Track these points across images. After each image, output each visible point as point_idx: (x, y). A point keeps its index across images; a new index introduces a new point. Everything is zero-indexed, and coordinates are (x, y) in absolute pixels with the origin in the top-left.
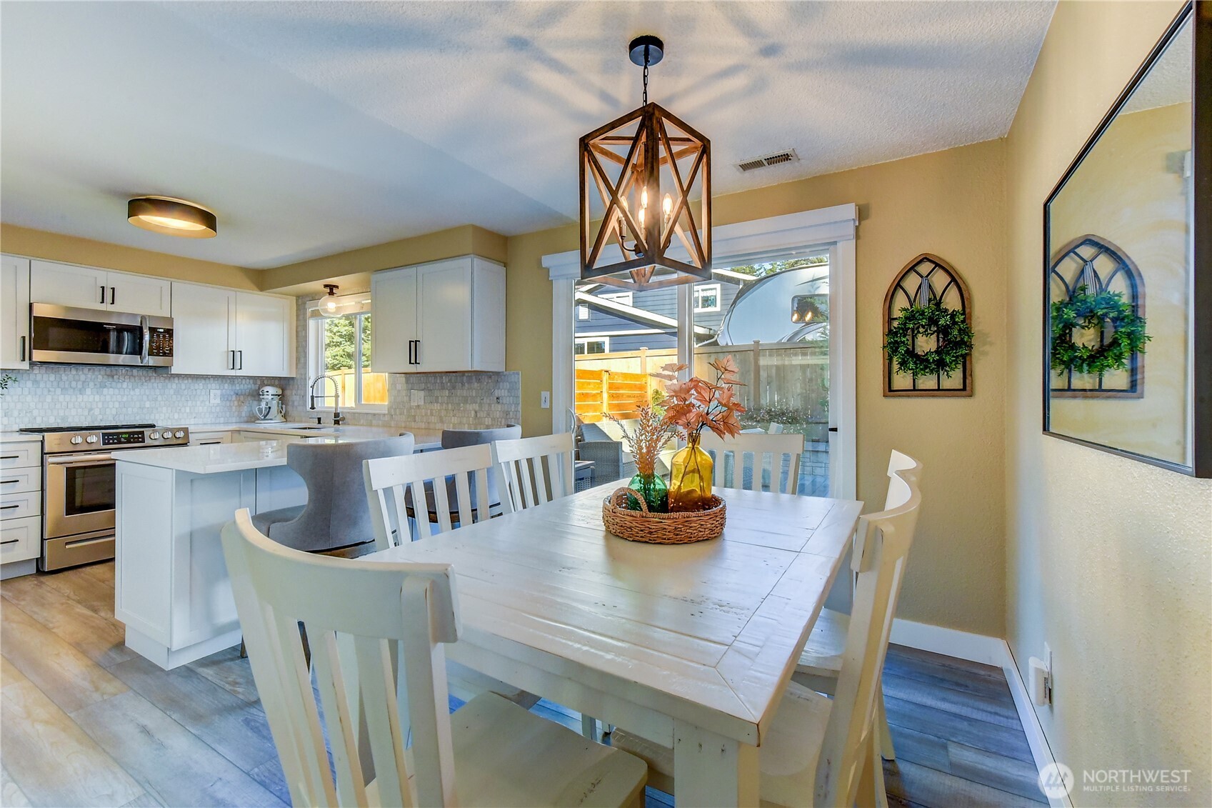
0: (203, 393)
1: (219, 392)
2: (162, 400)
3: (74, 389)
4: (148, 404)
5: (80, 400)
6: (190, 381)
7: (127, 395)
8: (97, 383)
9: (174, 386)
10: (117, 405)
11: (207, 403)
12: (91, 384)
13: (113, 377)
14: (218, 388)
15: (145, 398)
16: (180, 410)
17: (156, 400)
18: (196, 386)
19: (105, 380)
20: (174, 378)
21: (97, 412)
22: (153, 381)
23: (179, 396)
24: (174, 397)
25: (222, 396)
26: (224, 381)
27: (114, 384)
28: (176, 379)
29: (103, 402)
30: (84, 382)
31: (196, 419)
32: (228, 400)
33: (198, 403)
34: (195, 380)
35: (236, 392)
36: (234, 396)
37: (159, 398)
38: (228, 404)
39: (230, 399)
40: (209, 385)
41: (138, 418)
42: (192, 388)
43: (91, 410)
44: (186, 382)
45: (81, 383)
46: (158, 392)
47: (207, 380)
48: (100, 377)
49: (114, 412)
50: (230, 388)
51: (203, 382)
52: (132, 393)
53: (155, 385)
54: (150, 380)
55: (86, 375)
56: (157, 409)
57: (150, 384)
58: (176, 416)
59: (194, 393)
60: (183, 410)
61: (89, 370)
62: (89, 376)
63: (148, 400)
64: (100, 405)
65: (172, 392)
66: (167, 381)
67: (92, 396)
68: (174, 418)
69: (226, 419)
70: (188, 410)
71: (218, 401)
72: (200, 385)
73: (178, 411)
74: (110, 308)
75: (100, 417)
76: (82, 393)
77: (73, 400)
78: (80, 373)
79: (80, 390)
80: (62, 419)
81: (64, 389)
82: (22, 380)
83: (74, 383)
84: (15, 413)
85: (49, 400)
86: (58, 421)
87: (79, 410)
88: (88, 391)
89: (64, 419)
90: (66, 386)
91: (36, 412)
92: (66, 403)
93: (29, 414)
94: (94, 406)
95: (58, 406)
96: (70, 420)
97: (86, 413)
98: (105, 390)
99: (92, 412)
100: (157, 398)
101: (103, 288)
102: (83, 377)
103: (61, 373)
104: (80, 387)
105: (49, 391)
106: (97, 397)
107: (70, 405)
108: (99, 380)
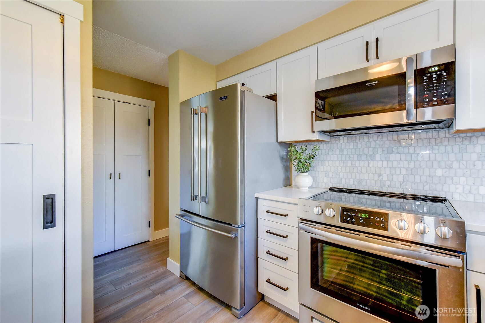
2: (460, 168)
3: (367, 155)
4: (439, 172)
5: (371, 165)
8: (384, 149)
10: (404, 171)
12: (380, 150)
15: (435, 164)
17: (450, 167)
21: (385, 177)
22: (446, 143)
24: (478, 163)
29: (391, 168)
30: (374, 148)
37: (455, 165)
43: (380, 175)
45: (371, 149)
46: (452, 156)
48: (387, 142)
49: (401, 179)
55: (375, 141)
56: (452, 179)
62: (378, 142)
63: (440, 167)
64: (388, 171)
67: (381, 162)
74: (377, 62)
75: (388, 183)
76: (372, 158)
77: (366, 165)
78: (371, 140)
79: (371, 156)
80: (358, 182)
81: (359, 155)
82: (334, 148)
83: (366, 150)
84: (330, 174)
85: (349, 164)
86: (356, 184)
87: (371, 175)
88: (378, 157)
89: (360, 182)
90: (361, 153)
91: (341, 175)
92: (360, 168)
93: (338, 176)
94: (382, 172)
95: (355, 170)
96: (364, 183)
97: (376, 178)
98: (392, 156)
99: (381, 177)
100: (452, 164)
101: (368, 43)
102: (373, 144)
103: (357, 141)
104: (371, 153)
105: (350, 157)
106: (385, 163)
107: (364, 170)
108: (387, 146)
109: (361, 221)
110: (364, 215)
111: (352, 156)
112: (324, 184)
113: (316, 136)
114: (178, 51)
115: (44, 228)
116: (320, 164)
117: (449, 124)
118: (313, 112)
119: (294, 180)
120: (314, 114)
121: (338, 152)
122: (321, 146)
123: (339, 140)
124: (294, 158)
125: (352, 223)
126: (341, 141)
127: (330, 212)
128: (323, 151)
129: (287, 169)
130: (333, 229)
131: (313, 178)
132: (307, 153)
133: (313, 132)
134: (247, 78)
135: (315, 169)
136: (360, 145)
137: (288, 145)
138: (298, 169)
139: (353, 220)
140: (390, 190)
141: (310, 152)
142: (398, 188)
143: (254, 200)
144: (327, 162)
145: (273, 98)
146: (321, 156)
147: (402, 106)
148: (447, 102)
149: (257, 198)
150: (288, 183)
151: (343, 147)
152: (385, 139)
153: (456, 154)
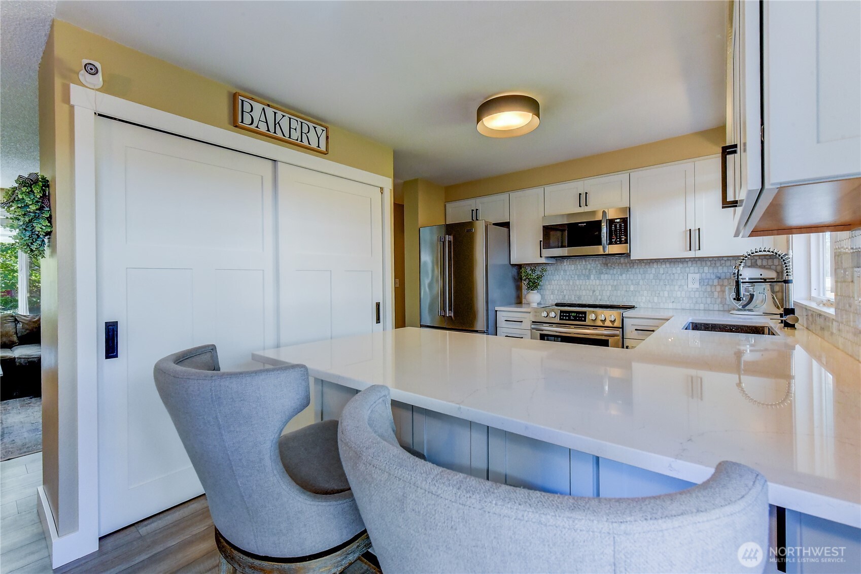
0: (681, 278)
1: (697, 276)
2: (643, 285)
3: (584, 275)
4: (632, 288)
5: (587, 284)
6: (668, 265)
7: (617, 280)
8: (597, 270)
9: (653, 271)
10: (610, 288)
11: (685, 287)
12: (594, 271)
13: (607, 265)
14: (697, 271)
15: (630, 282)
16: (659, 293)
17: (638, 284)
18: (674, 270)
19: (602, 268)
20: (653, 263)
21: (597, 293)
22: (636, 267)
23: (658, 281)
24: (654, 281)
25: (701, 281)
26: (704, 263)
27: (608, 270)
28: (655, 264)
29: (601, 285)
30: (590, 270)
31: (674, 304)
32: (708, 284)
33: (677, 288)
34: (672, 265)
35: (719, 275)
36: (716, 282)
37: (641, 282)
38: (709, 289)
39: (711, 283)
40: (687, 269)
41: (625, 300)
42: (670, 272)
43: (594, 291)
44: (664, 266)
45: (588, 270)
46: (639, 276)
47: (685, 265)
48: (599, 265)
49: (608, 294)
50: (711, 271)
51: (681, 265)
52: (620, 278)
53: (638, 270)
54: (633, 266)
55: (591, 264)
56: (639, 292)
57: (634, 270)
58: (656, 299)
59: (672, 278)
60: (661, 294)
61: (593, 260)
62: (593, 265)
63: (632, 284)
64: (599, 288)
65: (652, 276)
66: (647, 266)
67: (595, 281)
68: (654, 302)
69: (706, 306)
70: (666, 294)
71: (697, 285)
72: (678, 269)
73: (657, 295)
74: (587, 209)
75: (599, 297)
76: (589, 278)
77: (584, 283)
78: (587, 263)
79: (587, 276)
80: (578, 298)
81: (579, 276)
82: (559, 269)
83: (584, 271)
84: (556, 292)
85: (571, 283)
86: (577, 299)
87: (588, 291)
88: (592, 277)
89: (579, 298)
90: (580, 274)
91: (565, 292)
92: (579, 286)
93: (562, 294)
94: (596, 289)
95: (576, 288)
96: (582, 298)
97: (591, 294)
98: (602, 276)
99: (595, 293)
100: (639, 282)
101: (580, 194)
102: (589, 267)
103: (577, 263)
104: (587, 274)
105: (571, 277)
106: (598, 282)
107: (583, 288)
108: (599, 268)
109: (572, 318)
110: (573, 314)
111: (573, 276)
112: (550, 301)
113: (543, 260)
114: (418, 179)
115: (377, 323)
116: (547, 283)
117: (628, 255)
118: (541, 241)
119: (525, 298)
120: (542, 242)
121: (562, 273)
122: (548, 268)
123: (564, 262)
124: (524, 278)
125: (566, 320)
126: (565, 264)
127: (552, 314)
128: (550, 272)
129: (519, 288)
130: (554, 325)
131: (542, 295)
132: (536, 274)
133: (541, 257)
134: (480, 204)
135: (543, 287)
136: (579, 267)
137: (520, 266)
138: (528, 287)
139: (567, 318)
140: (601, 303)
141: (539, 273)
142: (606, 301)
143: (494, 312)
144: (553, 281)
145: (506, 225)
146: (548, 276)
147: (599, 242)
148: (626, 242)
149: (496, 311)
150: (519, 301)
151: (566, 268)
152: (597, 263)
153: (641, 274)
